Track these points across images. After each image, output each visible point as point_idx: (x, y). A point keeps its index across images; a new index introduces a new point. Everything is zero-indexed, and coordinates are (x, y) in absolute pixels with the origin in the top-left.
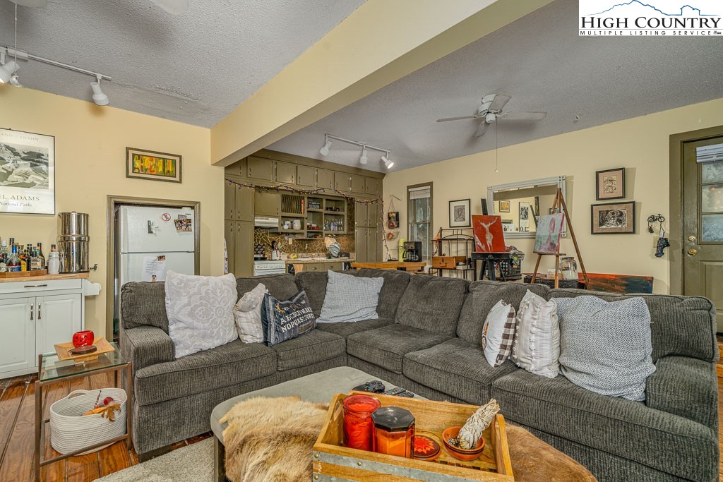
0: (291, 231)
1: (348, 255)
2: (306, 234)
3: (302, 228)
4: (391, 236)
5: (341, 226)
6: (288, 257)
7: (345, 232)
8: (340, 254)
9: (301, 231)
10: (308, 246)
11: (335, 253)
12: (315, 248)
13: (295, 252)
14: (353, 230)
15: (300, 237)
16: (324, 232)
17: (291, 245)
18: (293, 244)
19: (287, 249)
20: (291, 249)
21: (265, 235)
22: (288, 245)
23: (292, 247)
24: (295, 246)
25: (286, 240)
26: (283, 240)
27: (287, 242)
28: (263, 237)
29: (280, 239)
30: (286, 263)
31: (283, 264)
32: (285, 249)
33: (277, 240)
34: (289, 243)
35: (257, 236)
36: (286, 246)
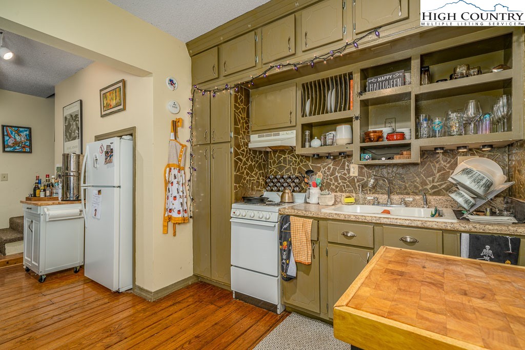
2: (356, 153)
9: (344, 148)
12: (424, 184)
17: (356, 177)
18: (359, 175)
19: (347, 185)
20: (355, 185)
21: (305, 162)
22: (349, 177)
23: (358, 181)
24: (364, 180)
25: (346, 168)
26: (338, 168)
27: (346, 172)
28: (301, 164)
29: (332, 167)
30: (280, 212)
31: (273, 213)
32: (341, 184)
33: (326, 168)
34: (351, 174)
35: (293, 164)
36: (345, 179)
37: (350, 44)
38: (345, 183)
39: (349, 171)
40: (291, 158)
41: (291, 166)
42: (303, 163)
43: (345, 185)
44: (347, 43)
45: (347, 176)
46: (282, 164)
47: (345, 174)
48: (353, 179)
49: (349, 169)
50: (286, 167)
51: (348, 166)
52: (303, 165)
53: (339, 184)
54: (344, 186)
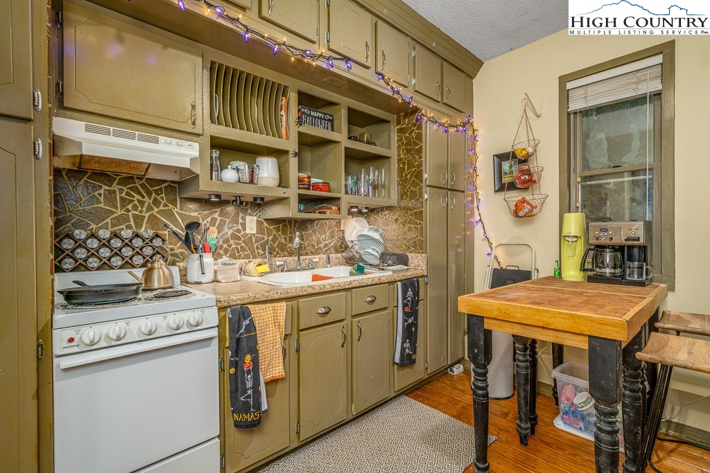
0: (249, 191)
1: (403, 260)
2: (294, 201)
3: (283, 182)
4: (527, 208)
5: (383, 187)
6: (242, 271)
7: (394, 199)
8: (386, 258)
9: (280, 193)
10: (301, 238)
11: (372, 253)
12: (319, 242)
13: (263, 256)
14: (417, 195)
15: (276, 212)
16: (346, 200)
17: (254, 235)
18: (257, 233)
19: (241, 247)
20: (253, 246)
21: (165, 205)
22: (246, 235)
23: (256, 242)
24: (264, 239)
25: (241, 221)
26: (228, 221)
27: (240, 227)
28: (156, 209)
29: (219, 219)
30: (220, 304)
31: (207, 311)
32: (234, 246)
33: (209, 219)
34: (248, 231)
35: (135, 207)
36: (239, 238)
37: (324, 57)
38: (238, 244)
39: (244, 225)
40: (127, 194)
41: (128, 211)
42: (161, 208)
43: (239, 247)
44: (322, 53)
45: (242, 233)
46: (102, 205)
47: (238, 231)
48: (251, 238)
49: (245, 224)
50: (113, 213)
51: (244, 219)
52: (160, 212)
53: (230, 246)
54: (237, 248)
